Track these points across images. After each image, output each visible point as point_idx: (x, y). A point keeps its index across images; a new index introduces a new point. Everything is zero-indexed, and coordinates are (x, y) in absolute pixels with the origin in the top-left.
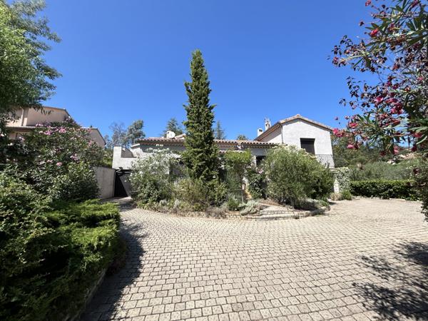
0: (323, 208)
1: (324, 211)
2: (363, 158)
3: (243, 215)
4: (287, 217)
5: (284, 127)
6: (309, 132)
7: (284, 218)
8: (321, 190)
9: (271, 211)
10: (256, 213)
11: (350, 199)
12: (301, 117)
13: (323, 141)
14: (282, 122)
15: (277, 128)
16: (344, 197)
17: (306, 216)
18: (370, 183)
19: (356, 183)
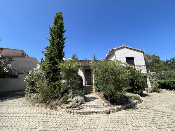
0: (135, 101)
1: (136, 104)
2: (165, 68)
3: (67, 108)
4: (100, 112)
5: (116, 51)
6: (130, 53)
7: (97, 113)
8: (136, 87)
9: (89, 106)
10: (76, 107)
11: (159, 92)
12: (125, 46)
13: (139, 58)
14: (115, 49)
15: (113, 53)
16: (154, 90)
17: (117, 111)
18: (171, 82)
19: (162, 81)
